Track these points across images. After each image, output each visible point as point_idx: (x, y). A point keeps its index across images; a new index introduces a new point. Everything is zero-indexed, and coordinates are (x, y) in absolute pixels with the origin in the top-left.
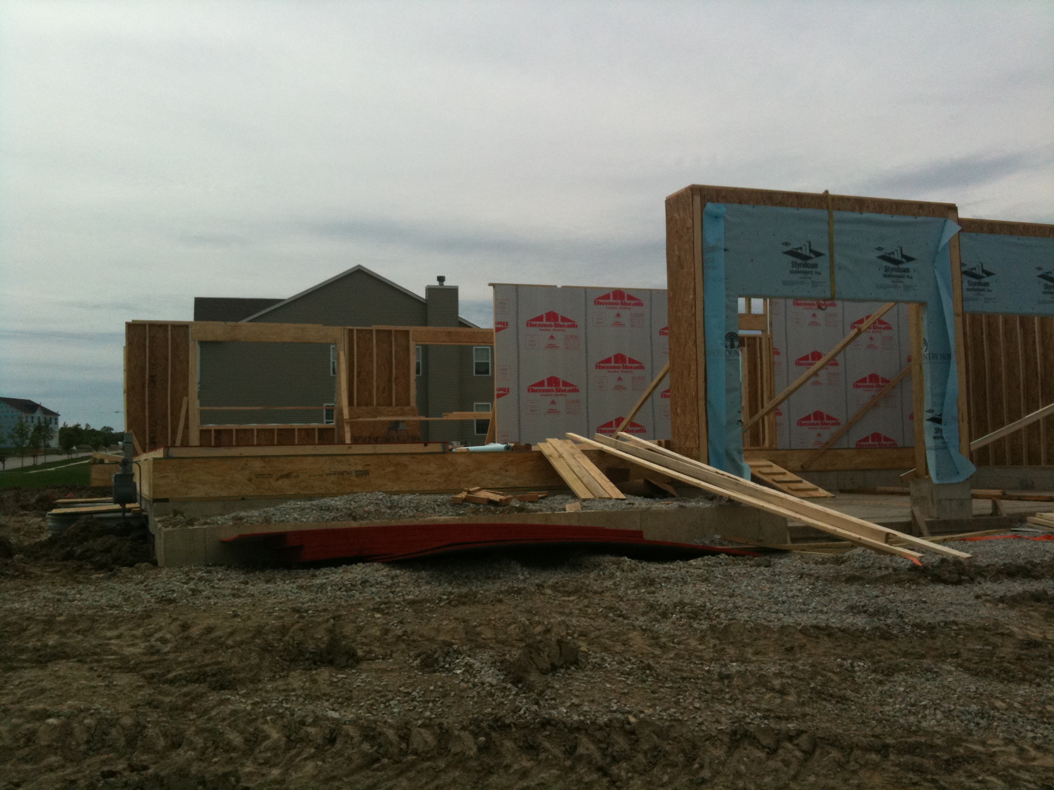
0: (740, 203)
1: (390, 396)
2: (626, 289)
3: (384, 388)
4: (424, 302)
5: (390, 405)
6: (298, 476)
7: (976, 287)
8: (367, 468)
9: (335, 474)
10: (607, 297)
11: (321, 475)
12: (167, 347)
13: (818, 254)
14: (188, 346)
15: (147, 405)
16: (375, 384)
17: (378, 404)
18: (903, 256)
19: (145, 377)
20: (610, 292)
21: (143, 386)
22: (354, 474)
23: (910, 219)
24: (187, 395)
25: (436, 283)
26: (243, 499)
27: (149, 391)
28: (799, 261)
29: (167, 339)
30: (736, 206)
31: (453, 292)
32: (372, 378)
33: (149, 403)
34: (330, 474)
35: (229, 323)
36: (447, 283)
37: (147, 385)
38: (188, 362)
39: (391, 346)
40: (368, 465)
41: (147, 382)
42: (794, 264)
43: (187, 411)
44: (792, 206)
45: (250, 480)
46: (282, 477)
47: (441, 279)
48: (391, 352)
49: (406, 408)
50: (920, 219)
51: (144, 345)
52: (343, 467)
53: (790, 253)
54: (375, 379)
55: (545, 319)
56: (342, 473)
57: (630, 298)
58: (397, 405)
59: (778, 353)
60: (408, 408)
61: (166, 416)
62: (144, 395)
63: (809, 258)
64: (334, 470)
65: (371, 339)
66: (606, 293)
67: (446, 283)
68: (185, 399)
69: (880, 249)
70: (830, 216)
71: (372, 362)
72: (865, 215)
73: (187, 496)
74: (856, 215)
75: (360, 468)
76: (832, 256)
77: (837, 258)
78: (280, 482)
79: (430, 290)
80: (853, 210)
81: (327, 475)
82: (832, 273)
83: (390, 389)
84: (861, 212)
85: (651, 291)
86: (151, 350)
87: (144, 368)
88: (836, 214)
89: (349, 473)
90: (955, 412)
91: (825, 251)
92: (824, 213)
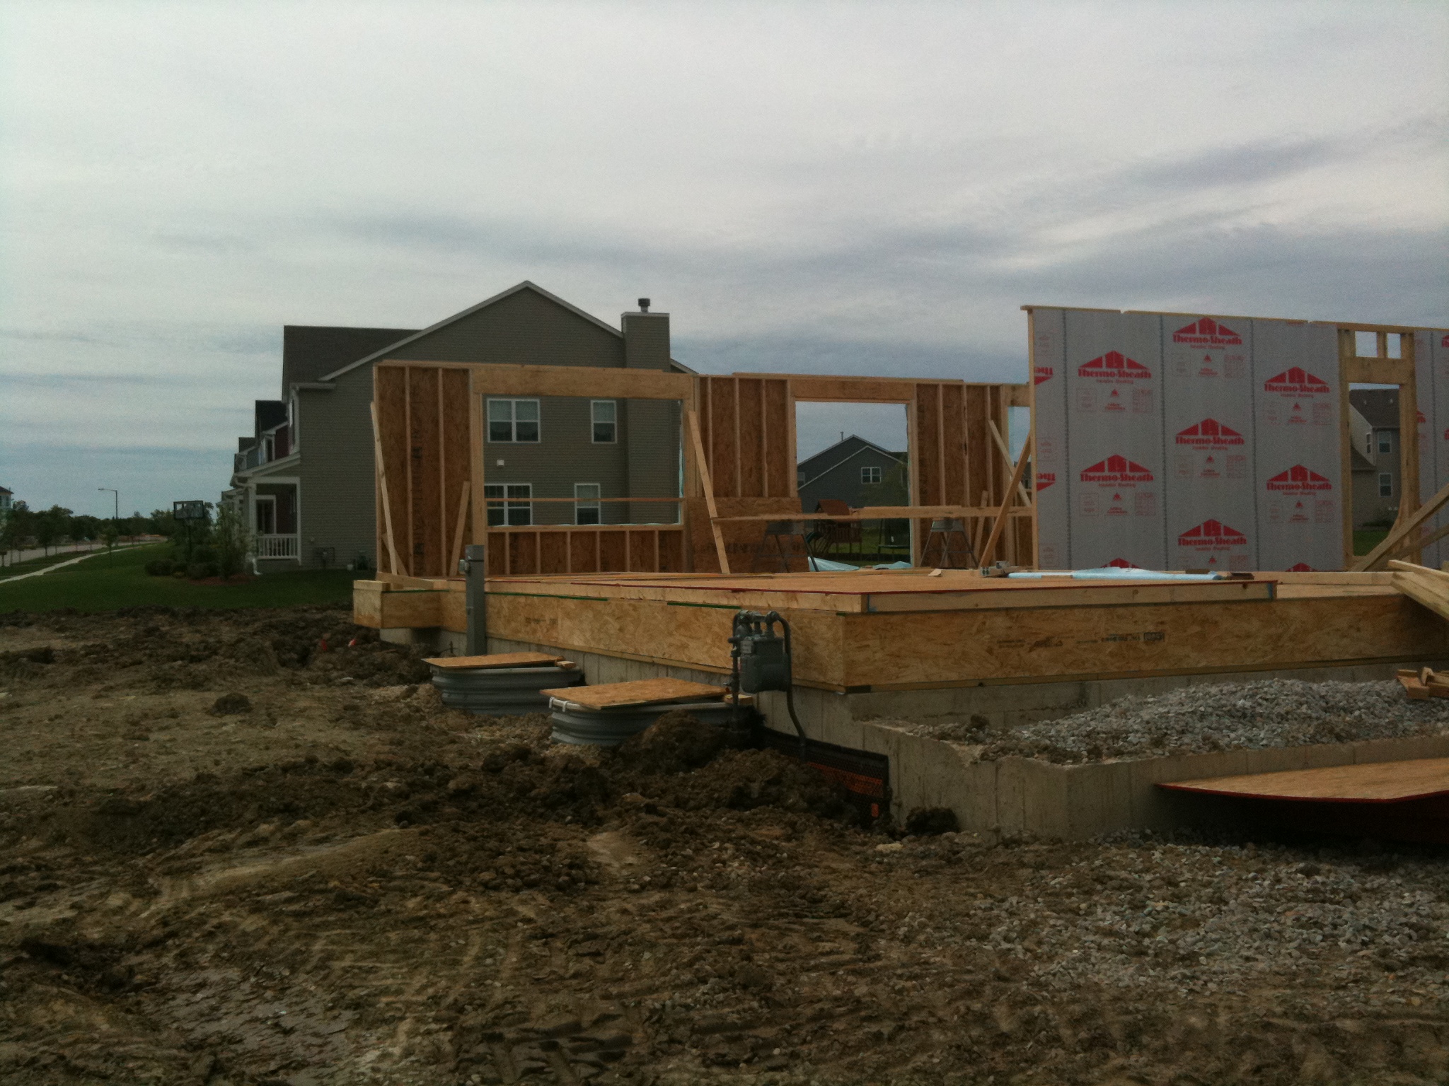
1: (760, 480)
2: (1219, 317)
3: (751, 470)
4: (621, 336)
5: (760, 495)
6: (1060, 644)
8: (1160, 628)
9: (1115, 639)
10: (1191, 329)
11: (1095, 641)
12: (436, 404)
14: (467, 402)
15: (410, 495)
16: (739, 463)
17: (743, 495)
19: (405, 450)
20: (1196, 320)
21: (403, 464)
22: (1142, 639)
24: (469, 479)
25: (637, 309)
26: (981, 685)
27: (413, 472)
29: (436, 392)
31: (662, 322)
32: (734, 453)
33: (414, 491)
34: (1108, 639)
35: (528, 367)
36: (653, 309)
37: (409, 463)
38: (467, 427)
39: (759, 401)
40: (1162, 623)
41: (409, 457)
43: (470, 503)
45: (990, 651)
46: (1038, 644)
47: (644, 303)
48: (760, 414)
49: (784, 500)
51: (403, 400)
52: (1126, 628)
54: (739, 455)
55: (1104, 363)
56: (1124, 638)
57: (1224, 331)
58: (770, 496)
59: (1423, 420)
60: (788, 499)
61: (437, 512)
62: (405, 478)
64: (1113, 632)
65: (732, 393)
66: (1189, 323)
67: (651, 310)
68: (466, 485)
71: (733, 429)
73: (899, 681)
75: (1151, 628)
78: (1034, 655)
79: (628, 319)
81: (1103, 640)
83: (760, 469)
85: (1251, 320)
86: (413, 408)
87: (403, 436)
89: (1135, 638)
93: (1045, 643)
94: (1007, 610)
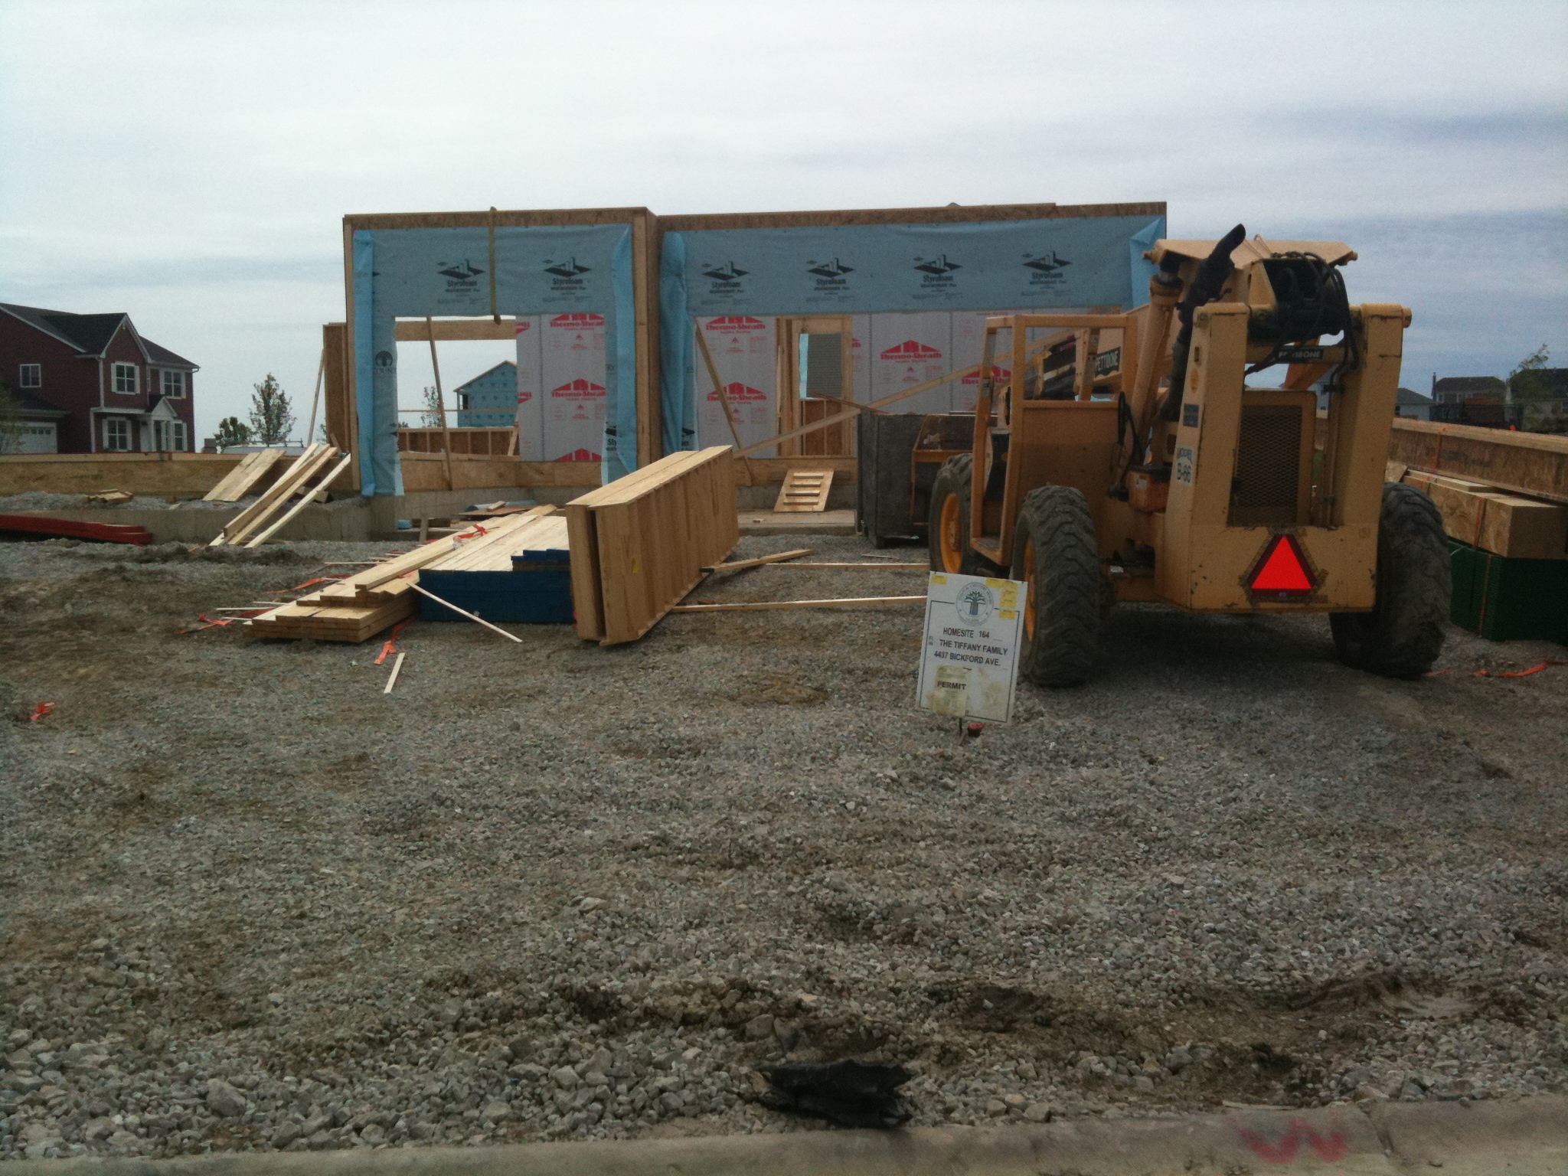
0: (393, 227)
9: (76, 478)
13: (477, 272)
18: (576, 267)
22: (91, 478)
23: (586, 228)
28: (455, 280)
30: (388, 232)
34: (73, 478)
42: (450, 284)
50: (596, 227)
53: (446, 273)
56: (81, 477)
59: (860, 345)
63: (468, 276)
64: (75, 474)
69: (548, 262)
70: (491, 232)
72: (532, 229)
74: (522, 229)
75: (95, 472)
76: (492, 274)
77: (499, 274)
80: (517, 224)
81: (70, 478)
82: (493, 288)
84: (526, 225)
88: (498, 231)
89: (87, 477)
90: (633, 424)
91: (486, 268)
92: (484, 231)
93: (41, 478)
94: (23, 464)
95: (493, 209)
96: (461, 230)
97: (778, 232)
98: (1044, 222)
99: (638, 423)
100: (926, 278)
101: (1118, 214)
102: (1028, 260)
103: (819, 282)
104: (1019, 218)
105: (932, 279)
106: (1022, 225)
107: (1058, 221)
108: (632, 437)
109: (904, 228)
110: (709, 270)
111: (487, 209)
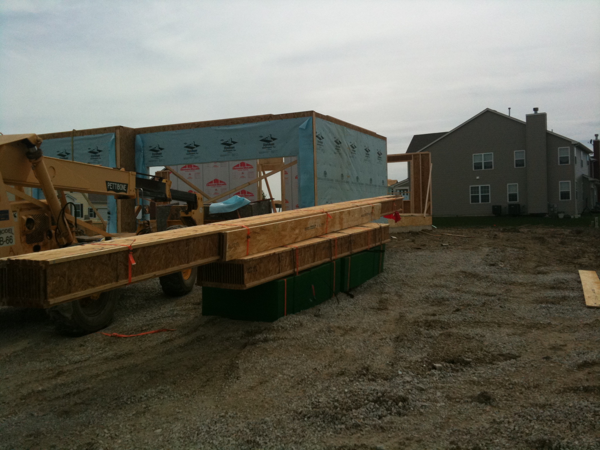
4: (526, 124)
7: (156, 155)
13: (68, 154)
18: (98, 150)
23: (101, 135)
44: (60, 137)
50: (104, 134)
53: (59, 155)
63: (65, 156)
67: (539, 112)
69: (89, 149)
70: (72, 139)
72: (85, 136)
74: (81, 137)
76: (73, 155)
77: (75, 155)
80: (80, 135)
84: (83, 136)
88: (75, 138)
90: (116, 210)
91: (70, 152)
92: (70, 138)
95: (74, 130)
96: (64, 139)
97: (174, 132)
98: (267, 122)
99: (117, 209)
100: (225, 148)
101: (294, 117)
102: (262, 139)
103: (188, 151)
104: (258, 121)
105: (227, 148)
106: (258, 124)
107: (272, 122)
108: (115, 215)
109: (217, 128)
110: (151, 148)
111: (71, 130)
